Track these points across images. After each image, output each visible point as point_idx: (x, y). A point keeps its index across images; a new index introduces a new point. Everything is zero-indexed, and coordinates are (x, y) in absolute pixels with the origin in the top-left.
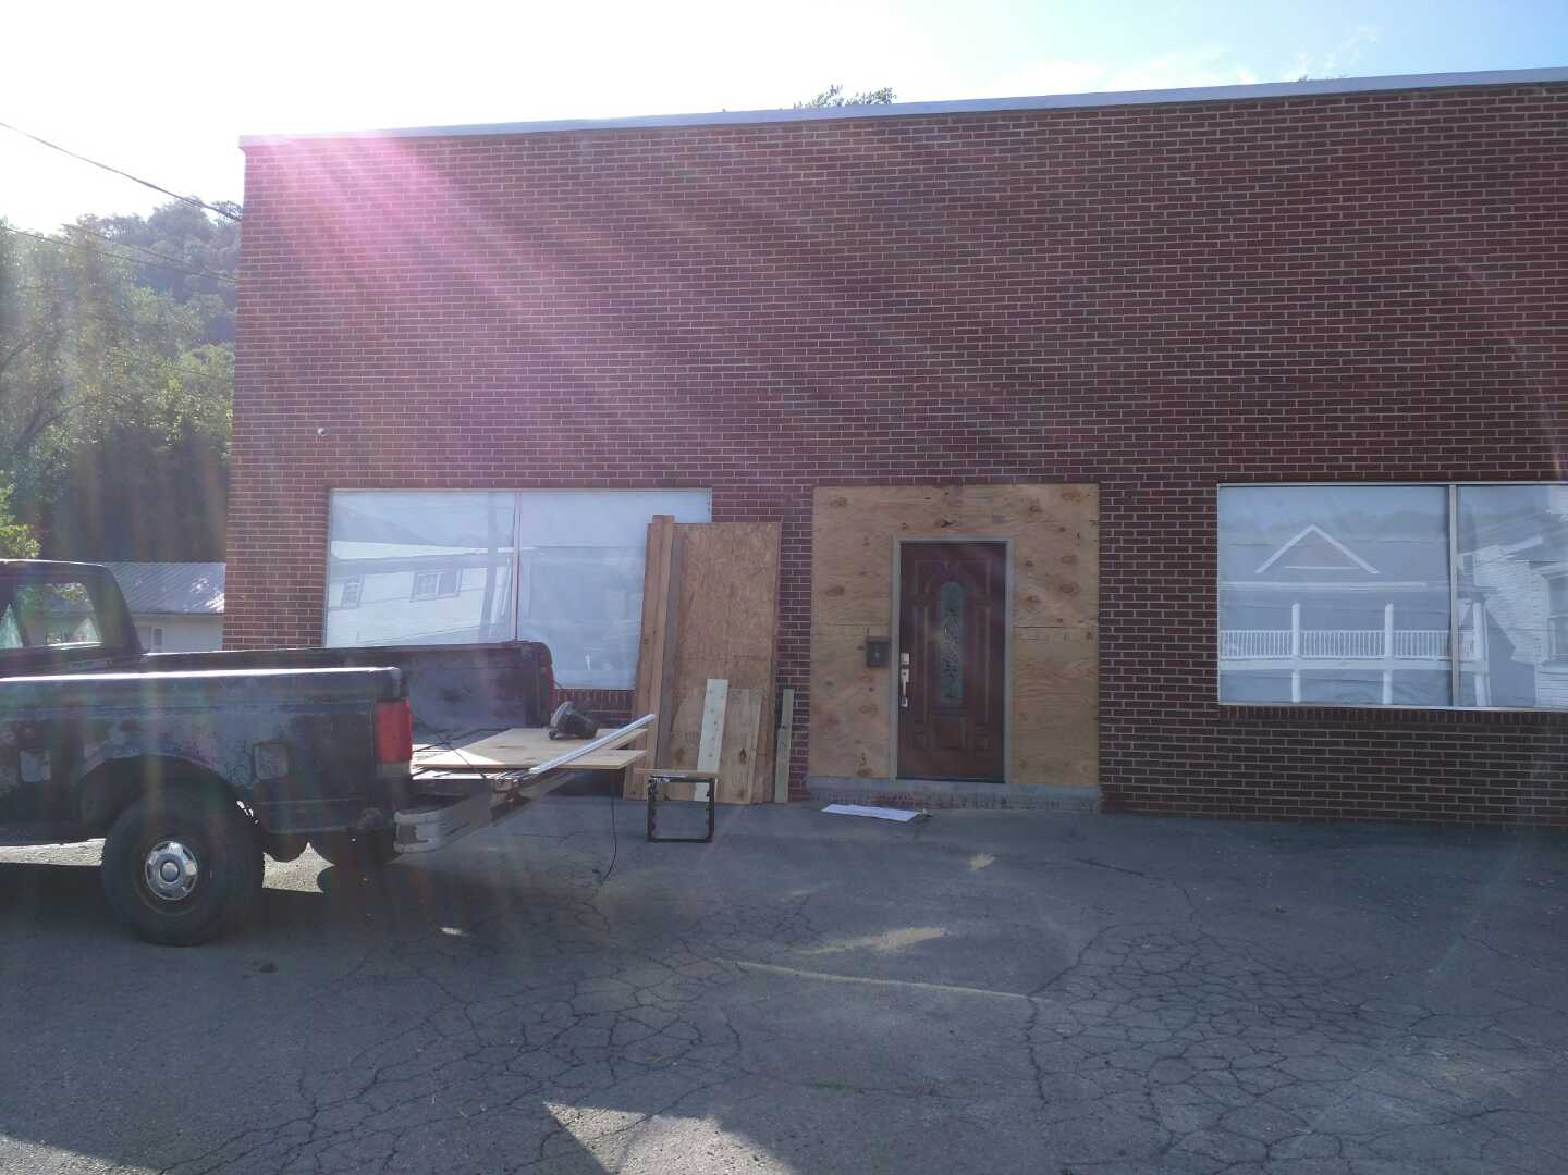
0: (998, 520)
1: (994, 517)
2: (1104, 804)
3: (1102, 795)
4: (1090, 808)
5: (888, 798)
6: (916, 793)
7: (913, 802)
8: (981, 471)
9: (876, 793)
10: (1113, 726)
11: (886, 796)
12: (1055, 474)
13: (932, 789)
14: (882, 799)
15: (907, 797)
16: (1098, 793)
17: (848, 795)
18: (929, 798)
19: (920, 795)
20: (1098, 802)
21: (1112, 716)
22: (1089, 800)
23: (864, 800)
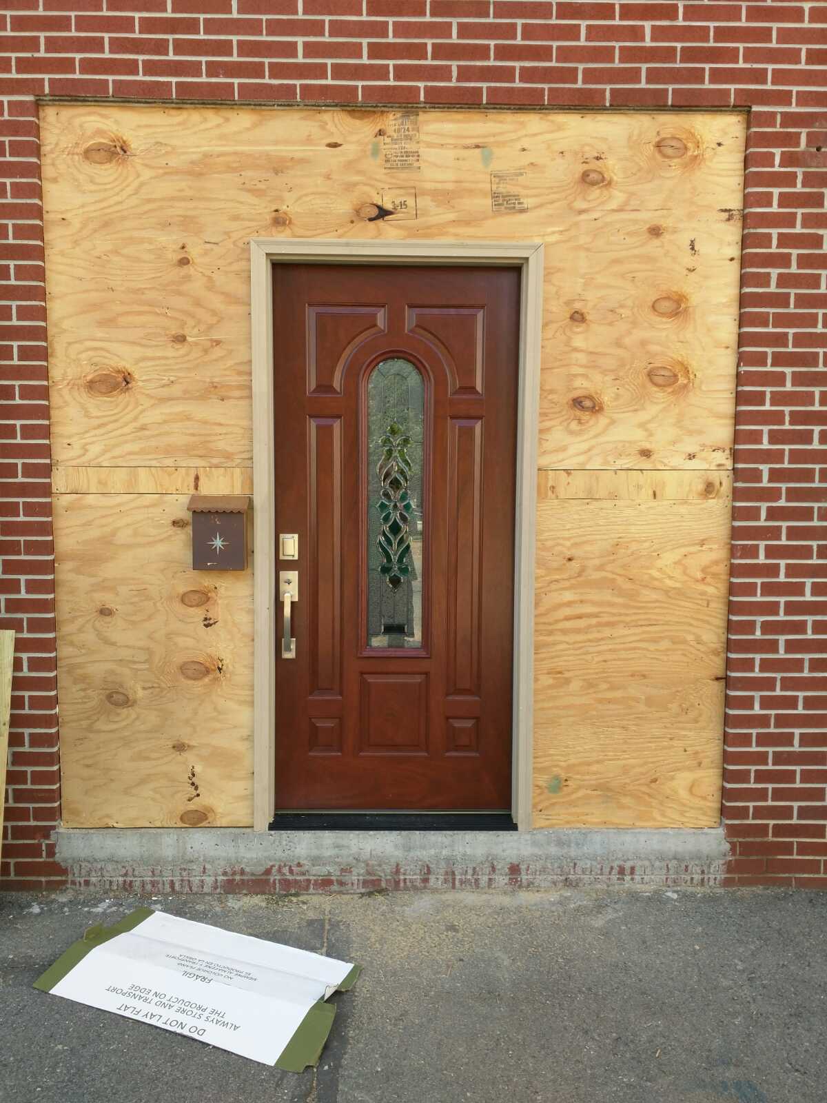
0: (506, 203)
1: (495, 196)
2: (730, 868)
3: (728, 846)
4: (701, 877)
5: (253, 874)
6: (316, 860)
7: (308, 881)
8: (464, 74)
9: (223, 863)
10: (757, 695)
11: (247, 870)
12: (643, 85)
13: (354, 850)
14: (238, 878)
15: (295, 869)
16: (720, 844)
17: (157, 872)
18: (346, 870)
19: (324, 864)
20: (718, 863)
21: (757, 673)
22: (700, 858)
23: (196, 881)
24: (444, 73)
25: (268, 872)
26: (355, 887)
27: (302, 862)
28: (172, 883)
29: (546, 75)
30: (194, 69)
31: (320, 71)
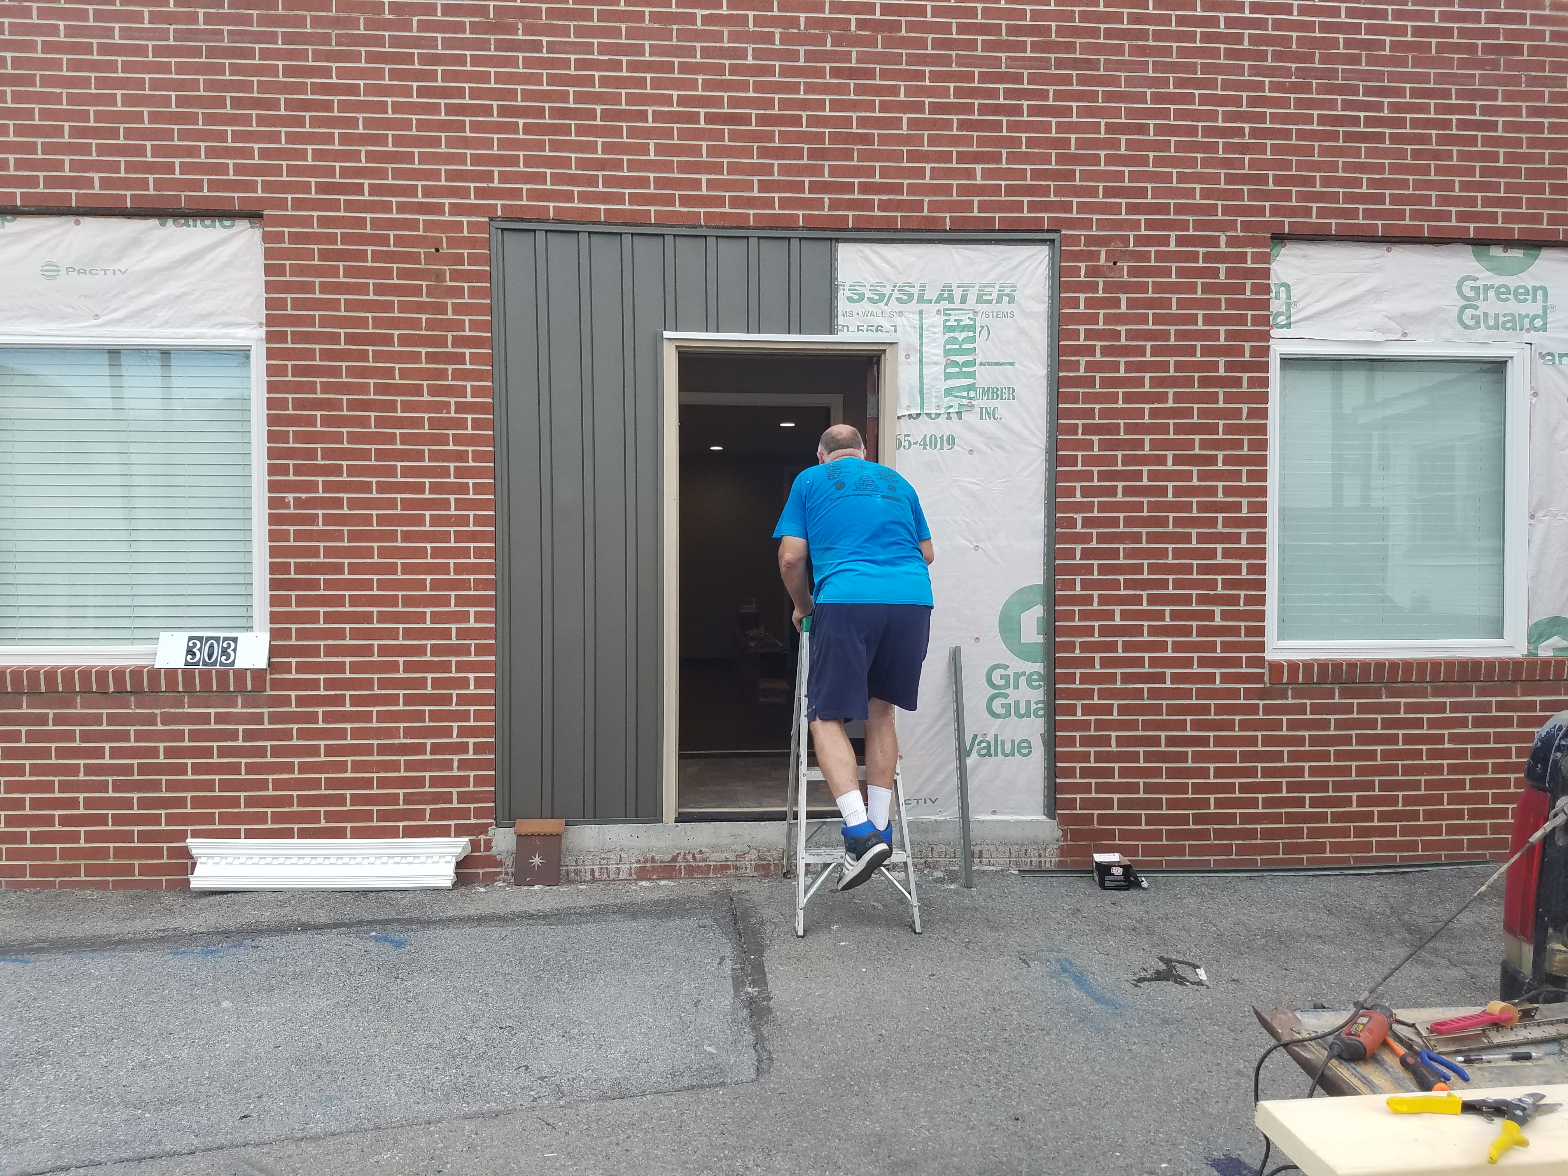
2: (1063, 852)
3: (1060, 833)
4: (1038, 860)
5: (662, 862)
6: (715, 848)
7: (709, 866)
8: (834, 204)
9: (636, 852)
10: (1079, 704)
11: (657, 857)
12: (976, 213)
13: (747, 839)
14: (648, 865)
15: (698, 856)
16: (1053, 831)
17: (580, 862)
18: (741, 856)
19: (722, 852)
20: (1052, 849)
21: (1077, 685)
22: (1035, 843)
23: (612, 868)
24: (819, 204)
25: (674, 859)
26: (748, 871)
27: (703, 850)
28: (593, 871)
29: (899, 205)
30: (620, 199)
31: (720, 202)
